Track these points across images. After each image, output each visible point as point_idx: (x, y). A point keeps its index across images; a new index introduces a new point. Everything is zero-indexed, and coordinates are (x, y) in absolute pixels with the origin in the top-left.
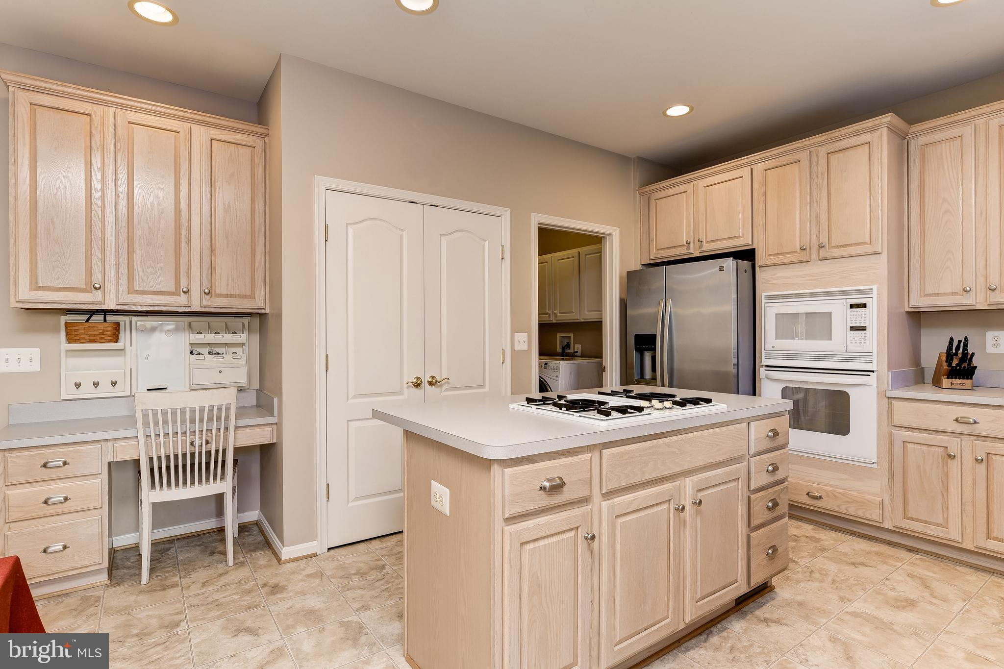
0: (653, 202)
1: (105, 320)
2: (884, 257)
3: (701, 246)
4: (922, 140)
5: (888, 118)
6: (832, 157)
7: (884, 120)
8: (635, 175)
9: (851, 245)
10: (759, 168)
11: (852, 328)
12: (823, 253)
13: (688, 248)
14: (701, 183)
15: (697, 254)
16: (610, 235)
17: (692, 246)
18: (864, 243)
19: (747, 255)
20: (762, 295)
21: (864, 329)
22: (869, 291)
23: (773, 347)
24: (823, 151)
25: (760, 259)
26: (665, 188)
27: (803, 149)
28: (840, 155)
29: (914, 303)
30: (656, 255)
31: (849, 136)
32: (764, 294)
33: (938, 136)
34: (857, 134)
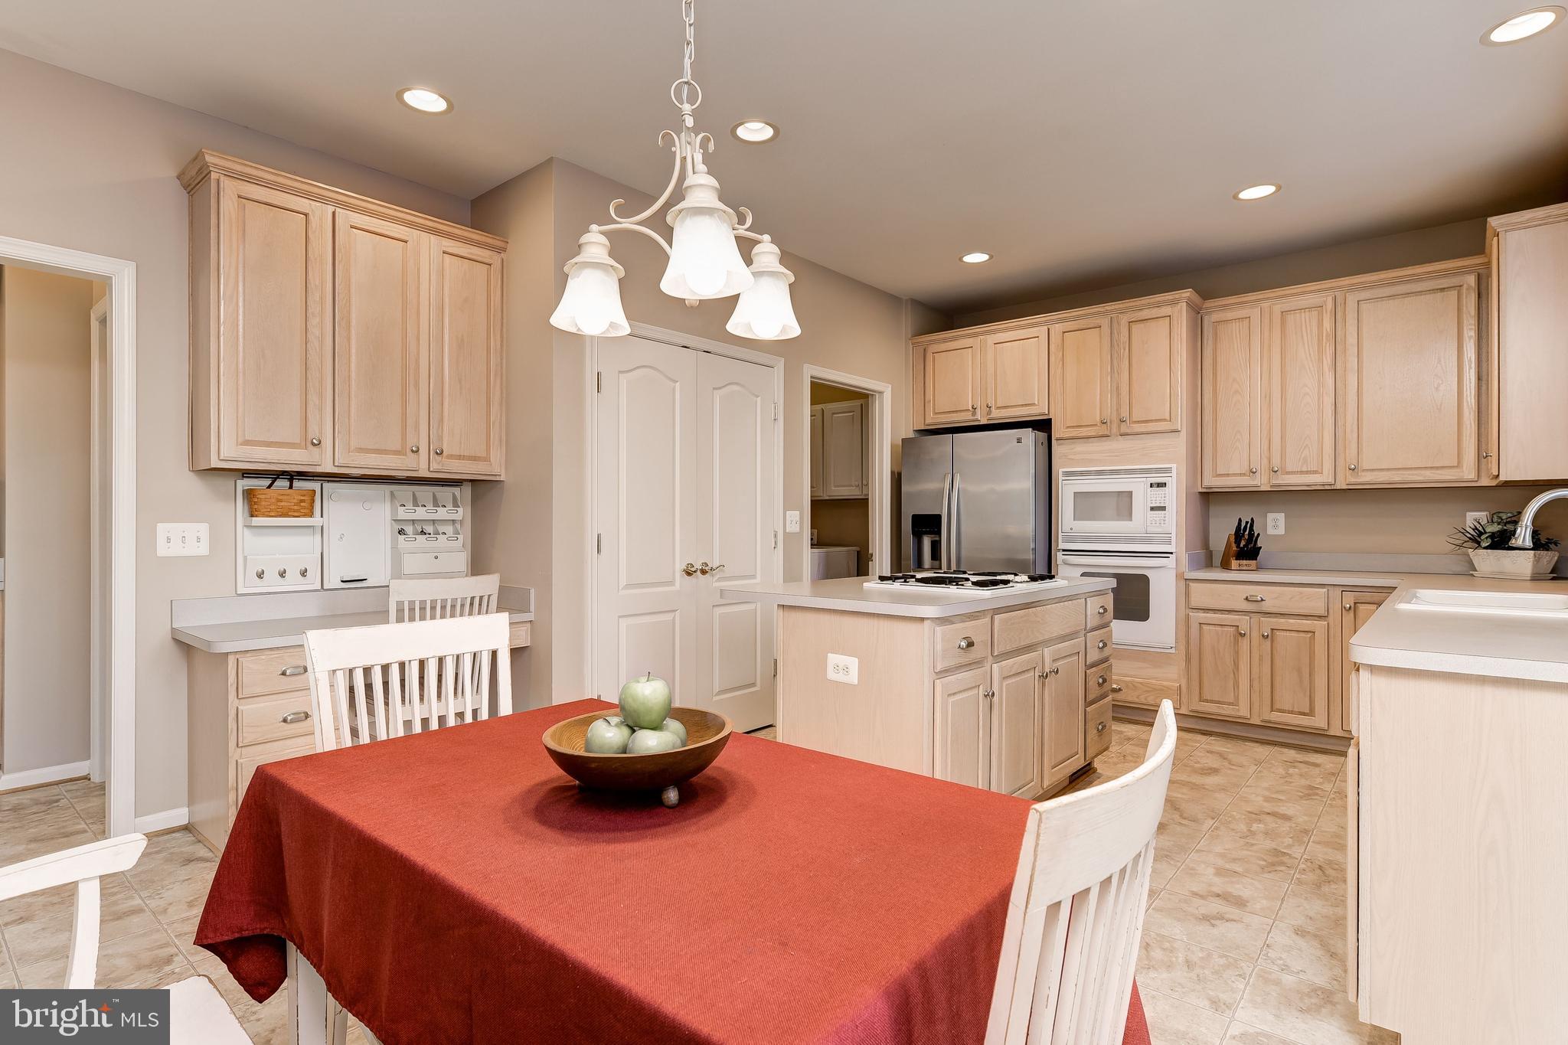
0: (930, 357)
1: (291, 487)
2: (1184, 433)
3: (989, 413)
4: (1215, 317)
5: (1187, 293)
6: (1134, 327)
7: (1184, 295)
8: (907, 321)
9: (1151, 421)
10: (1057, 329)
11: (1152, 509)
12: (1124, 429)
13: (974, 414)
14: (991, 339)
15: (984, 421)
16: (881, 393)
17: (978, 411)
18: (1165, 420)
19: (1043, 426)
20: (1059, 470)
21: (1163, 508)
22: (1168, 470)
23: (1071, 529)
24: (1124, 319)
25: (1057, 431)
26: (945, 340)
27: (1105, 313)
28: (1141, 325)
29: (1206, 483)
30: (933, 420)
31: (1150, 306)
32: (1061, 470)
33: (1229, 315)
34: (1158, 305)
